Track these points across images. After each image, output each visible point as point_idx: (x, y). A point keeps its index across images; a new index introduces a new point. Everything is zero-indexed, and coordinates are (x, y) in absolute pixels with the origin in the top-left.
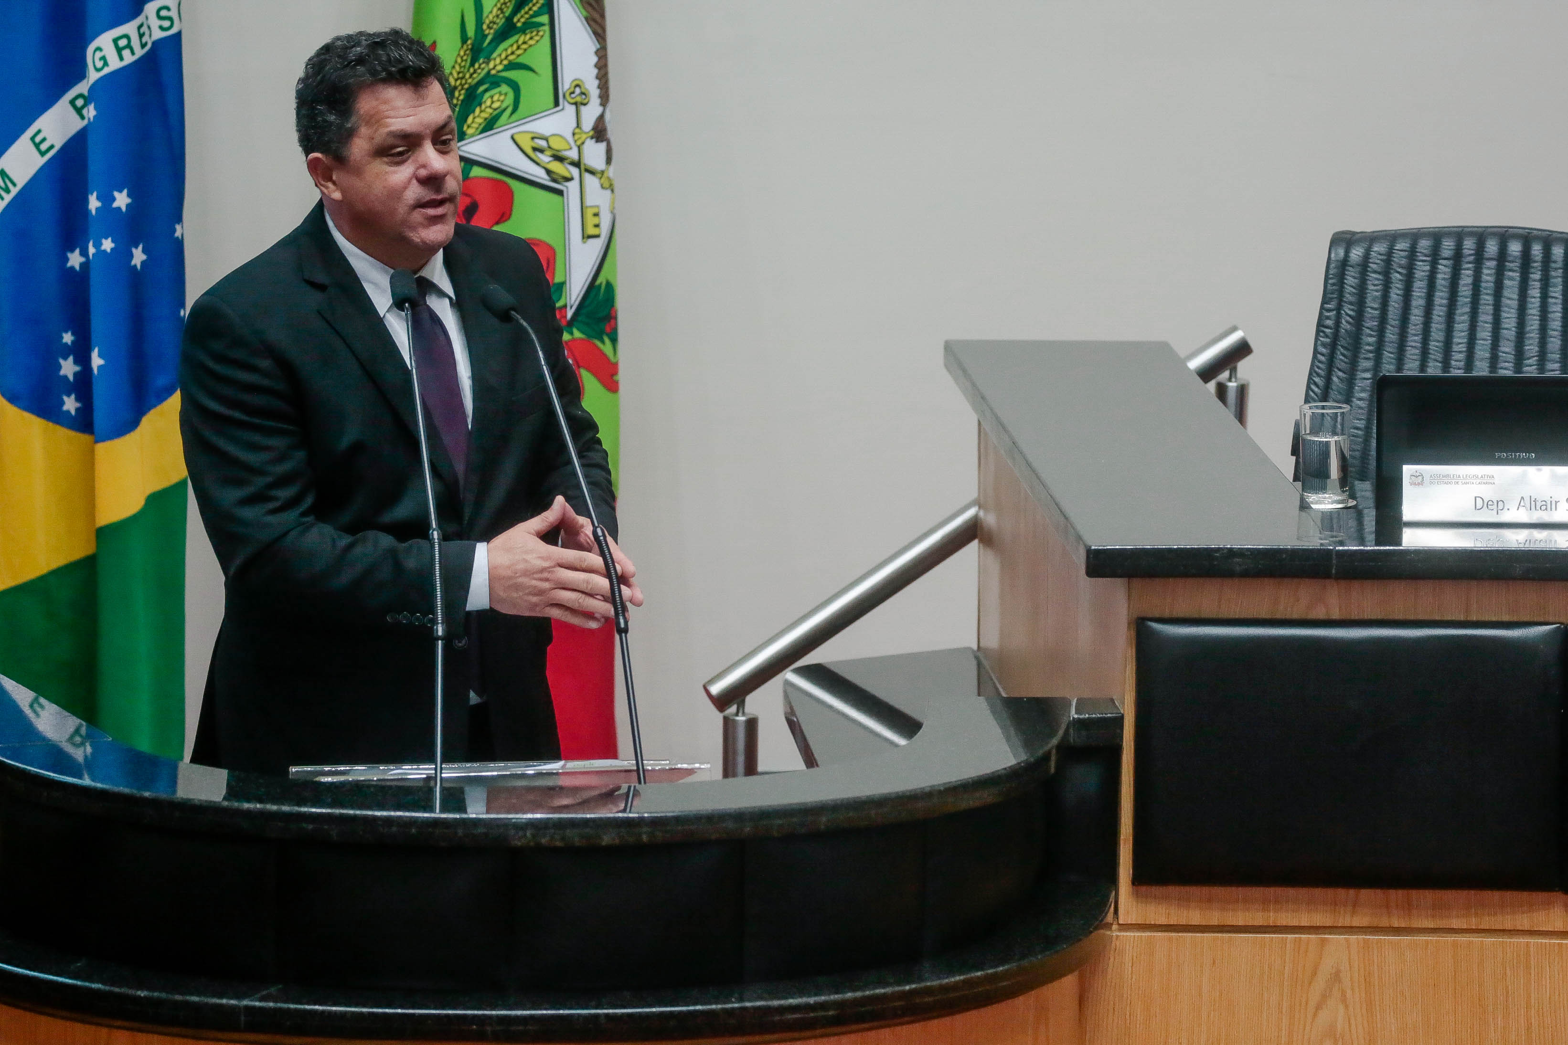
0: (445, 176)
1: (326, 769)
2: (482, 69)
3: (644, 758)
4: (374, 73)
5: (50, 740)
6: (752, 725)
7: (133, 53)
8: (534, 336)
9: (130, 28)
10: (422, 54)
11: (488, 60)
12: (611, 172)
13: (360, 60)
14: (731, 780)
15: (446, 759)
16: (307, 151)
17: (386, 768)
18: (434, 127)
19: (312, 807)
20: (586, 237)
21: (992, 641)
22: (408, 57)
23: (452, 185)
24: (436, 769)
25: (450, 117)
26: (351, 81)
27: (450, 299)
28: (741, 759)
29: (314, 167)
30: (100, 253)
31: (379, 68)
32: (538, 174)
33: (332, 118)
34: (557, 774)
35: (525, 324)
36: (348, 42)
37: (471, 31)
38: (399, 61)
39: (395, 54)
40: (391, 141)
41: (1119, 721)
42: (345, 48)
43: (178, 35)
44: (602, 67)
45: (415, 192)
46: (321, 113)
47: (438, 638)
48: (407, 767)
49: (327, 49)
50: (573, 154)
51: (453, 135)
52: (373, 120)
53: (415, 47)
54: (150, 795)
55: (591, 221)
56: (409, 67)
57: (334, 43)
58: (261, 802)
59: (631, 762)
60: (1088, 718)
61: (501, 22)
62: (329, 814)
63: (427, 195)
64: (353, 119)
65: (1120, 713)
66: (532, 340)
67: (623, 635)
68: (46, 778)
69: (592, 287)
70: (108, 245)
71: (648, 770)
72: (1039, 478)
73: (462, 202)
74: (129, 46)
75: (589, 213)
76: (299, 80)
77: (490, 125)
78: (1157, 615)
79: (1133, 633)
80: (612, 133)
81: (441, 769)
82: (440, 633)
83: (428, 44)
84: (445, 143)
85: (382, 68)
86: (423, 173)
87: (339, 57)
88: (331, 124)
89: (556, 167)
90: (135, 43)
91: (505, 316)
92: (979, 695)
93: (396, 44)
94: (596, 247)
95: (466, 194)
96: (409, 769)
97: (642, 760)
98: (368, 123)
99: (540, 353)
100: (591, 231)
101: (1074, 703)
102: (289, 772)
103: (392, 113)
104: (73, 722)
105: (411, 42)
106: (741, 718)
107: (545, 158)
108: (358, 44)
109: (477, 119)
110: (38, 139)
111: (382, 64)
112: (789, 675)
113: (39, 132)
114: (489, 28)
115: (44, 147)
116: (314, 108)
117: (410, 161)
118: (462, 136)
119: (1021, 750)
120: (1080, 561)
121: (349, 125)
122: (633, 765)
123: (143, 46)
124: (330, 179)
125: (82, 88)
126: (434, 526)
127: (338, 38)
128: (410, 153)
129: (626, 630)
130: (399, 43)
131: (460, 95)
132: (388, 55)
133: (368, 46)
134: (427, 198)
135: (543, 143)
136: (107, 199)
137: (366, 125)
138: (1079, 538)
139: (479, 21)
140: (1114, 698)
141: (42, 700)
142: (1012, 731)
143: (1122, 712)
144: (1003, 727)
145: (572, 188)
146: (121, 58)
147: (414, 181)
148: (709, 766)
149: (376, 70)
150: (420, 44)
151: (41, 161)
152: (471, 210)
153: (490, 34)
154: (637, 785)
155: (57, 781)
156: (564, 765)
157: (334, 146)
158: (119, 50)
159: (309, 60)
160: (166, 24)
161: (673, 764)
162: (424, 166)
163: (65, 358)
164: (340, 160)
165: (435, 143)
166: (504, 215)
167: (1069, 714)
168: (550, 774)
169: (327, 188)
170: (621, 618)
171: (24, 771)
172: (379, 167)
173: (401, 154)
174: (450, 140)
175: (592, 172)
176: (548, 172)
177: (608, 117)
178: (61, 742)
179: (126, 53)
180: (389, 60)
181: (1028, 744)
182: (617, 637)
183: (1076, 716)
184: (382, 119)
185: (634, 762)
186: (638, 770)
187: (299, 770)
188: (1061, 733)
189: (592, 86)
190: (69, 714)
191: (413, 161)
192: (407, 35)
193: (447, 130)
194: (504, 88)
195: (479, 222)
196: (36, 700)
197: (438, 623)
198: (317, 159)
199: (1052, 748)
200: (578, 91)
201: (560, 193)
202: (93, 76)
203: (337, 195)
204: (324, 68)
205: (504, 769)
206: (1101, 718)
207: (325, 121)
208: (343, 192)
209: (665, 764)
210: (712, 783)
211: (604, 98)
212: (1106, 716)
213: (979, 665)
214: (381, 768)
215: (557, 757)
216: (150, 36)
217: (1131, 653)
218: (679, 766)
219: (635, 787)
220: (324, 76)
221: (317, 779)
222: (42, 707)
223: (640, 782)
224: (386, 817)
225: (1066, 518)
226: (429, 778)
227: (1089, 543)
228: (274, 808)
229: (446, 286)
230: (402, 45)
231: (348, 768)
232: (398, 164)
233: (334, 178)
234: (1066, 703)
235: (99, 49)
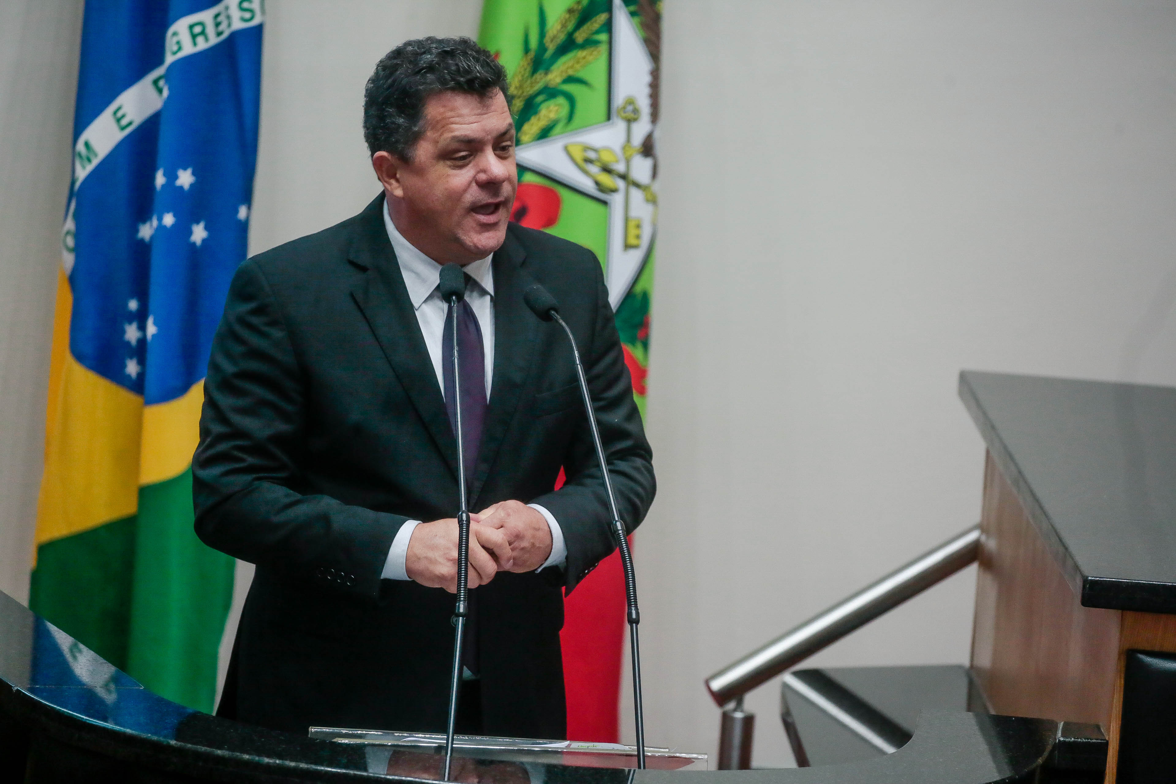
0: (504, 181)
1: (344, 732)
2: (541, 80)
3: (645, 745)
4: (443, 82)
5: (84, 685)
6: (749, 721)
7: (207, 39)
8: (571, 336)
9: (206, 16)
10: (488, 64)
11: (547, 71)
12: (656, 187)
13: (431, 68)
14: (725, 772)
15: (458, 731)
16: (374, 148)
17: (400, 735)
18: (495, 134)
19: (328, 766)
20: (627, 247)
21: (985, 661)
22: (476, 68)
23: (506, 189)
24: (448, 740)
25: (510, 125)
26: (421, 87)
27: (491, 296)
28: (735, 755)
29: (378, 164)
30: (161, 227)
31: (448, 77)
32: (587, 184)
33: (401, 121)
34: (562, 753)
35: (563, 324)
36: (418, 48)
37: (534, 43)
38: (468, 72)
39: (463, 64)
40: (455, 145)
41: (1104, 747)
42: (416, 54)
43: (259, 30)
44: (655, 87)
45: (474, 195)
46: (391, 115)
47: (459, 615)
48: (420, 735)
49: (398, 53)
50: (621, 167)
51: (512, 142)
52: (439, 126)
53: (482, 58)
54: (176, 744)
55: (633, 232)
56: (477, 78)
57: (406, 48)
58: (280, 758)
59: (632, 747)
60: (1074, 741)
61: (562, 37)
62: (344, 773)
63: (485, 198)
64: (421, 123)
65: (1105, 740)
66: (570, 340)
67: (634, 625)
68: (79, 720)
69: (629, 295)
70: (169, 220)
71: (649, 756)
72: (1041, 507)
73: (514, 206)
74: (203, 33)
75: (632, 224)
76: (369, 81)
77: (544, 134)
78: (1148, 648)
79: (1123, 663)
80: (659, 149)
81: (453, 739)
82: (461, 610)
83: (492, 52)
84: (504, 149)
85: (451, 77)
86: (483, 177)
87: (410, 62)
88: (399, 126)
89: (606, 180)
90: (210, 30)
91: (545, 315)
92: (969, 709)
93: (465, 54)
94: (635, 257)
95: (518, 198)
96: (421, 738)
97: (643, 747)
98: (434, 128)
99: (576, 352)
100: (632, 241)
101: (1061, 725)
102: (308, 730)
103: (457, 119)
104: (108, 670)
105: (479, 51)
106: (739, 715)
107: (594, 169)
108: (428, 51)
109: (532, 127)
110: (119, 114)
111: (452, 74)
112: (788, 678)
113: (119, 108)
114: (552, 41)
115: (124, 122)
116: (384, 110)
117: (471, 165)
118: (518, 143)
119: (1006, 767)
120: (1076, 588)
121: (416, 129)
122: (633, 750)
123: (219, 34)
124: (394, 176)
125: (160, 71)
126: (464, 509)
127: (408, 44)
128: (471, 158)
129: (637, 622)
130: (468, 54)
131: (518, 104)
132: (457, 65)
133: (439, 54)
134: (484, 202)
135: (592, 155)
136: (172, 177)
137: (432, 129)
138: (1077, 568)
139: (542, 34)
140: (1101, 724)
141: (81, 646)
142: (999, 749)
143: (1107, 739)
144: (989, 743)
145: (617, 200)
146: (195, 44)
147: (474, 184)
148: (706, 757)
149: (445, 79)
150: (486, 53)
151: (120, 136)
152: (521, 213)
153: (551, 48)
154: (637, 769)
155: (89, 724)
156: (569, 745)
157: (400, 146)
158: (194, 37)
159: (381, 62)
160: (247, 15)
161: (672, 753)
162: (484, 171)
163: (130, 323)
164: (405, 160)
165: (494, 149)
166: (552, 220)
167: (1056, 736)
168: (555, 752)
169: (390, 184)
170: (633, 608)
171: (58, 712)
172: (442, 169)
173: (464, 158)
174: (509, 146)
175: (637, 185)
176: (597, 183)
177: (657, 135)
178: (96, 687)
179: (200, 40)
180: (458, 70)
181: (1014, 762)
182: (627, 627)
183: (1062, 739)
184: (448, 124)
185: (636, 747)
186: (638, 755)
187: (318, 730)
188: (1046, 754)
189: (644, 104)
190: (105, 661)
191: (474, 166)
192: (475, 44)
193: (508, 136)
194: (561, 100)
195: (528, 223)
196: (75, 645)
197: (460, 601)
198: (382, 158)
199: (1037, 766)
200: (630, 108)
201: (605, 203)
202: (170, 59)
203: (399, 192)
204: (396, 70)
205: (514, 744)
206: (1086, 742)
207: (394, 123)
208: (404, 190)
209: (664, 752)
210: (707, 773)
211: (655, 116)
212: (1091, 741)
213: (971, 684)
214: (396, 734)
215: (563, 738)
216: (229, 25)
217: (1120, 683)
218: (678, 755)
219: (634, 771)
220: (394, 81)
221: (335, 740)
222: (80, 651)
223: (639, 767)
224: (397, 780)
225: (1066, 549)
226: (440, 749)
227: (1086, 573)
228: (293, 764)
229: (488, 284)
230: (471, 55)
231: (364, 732)
232: (461, 167)
233: (398, 176)
234: (1054, 726)
235: (175, 34)
